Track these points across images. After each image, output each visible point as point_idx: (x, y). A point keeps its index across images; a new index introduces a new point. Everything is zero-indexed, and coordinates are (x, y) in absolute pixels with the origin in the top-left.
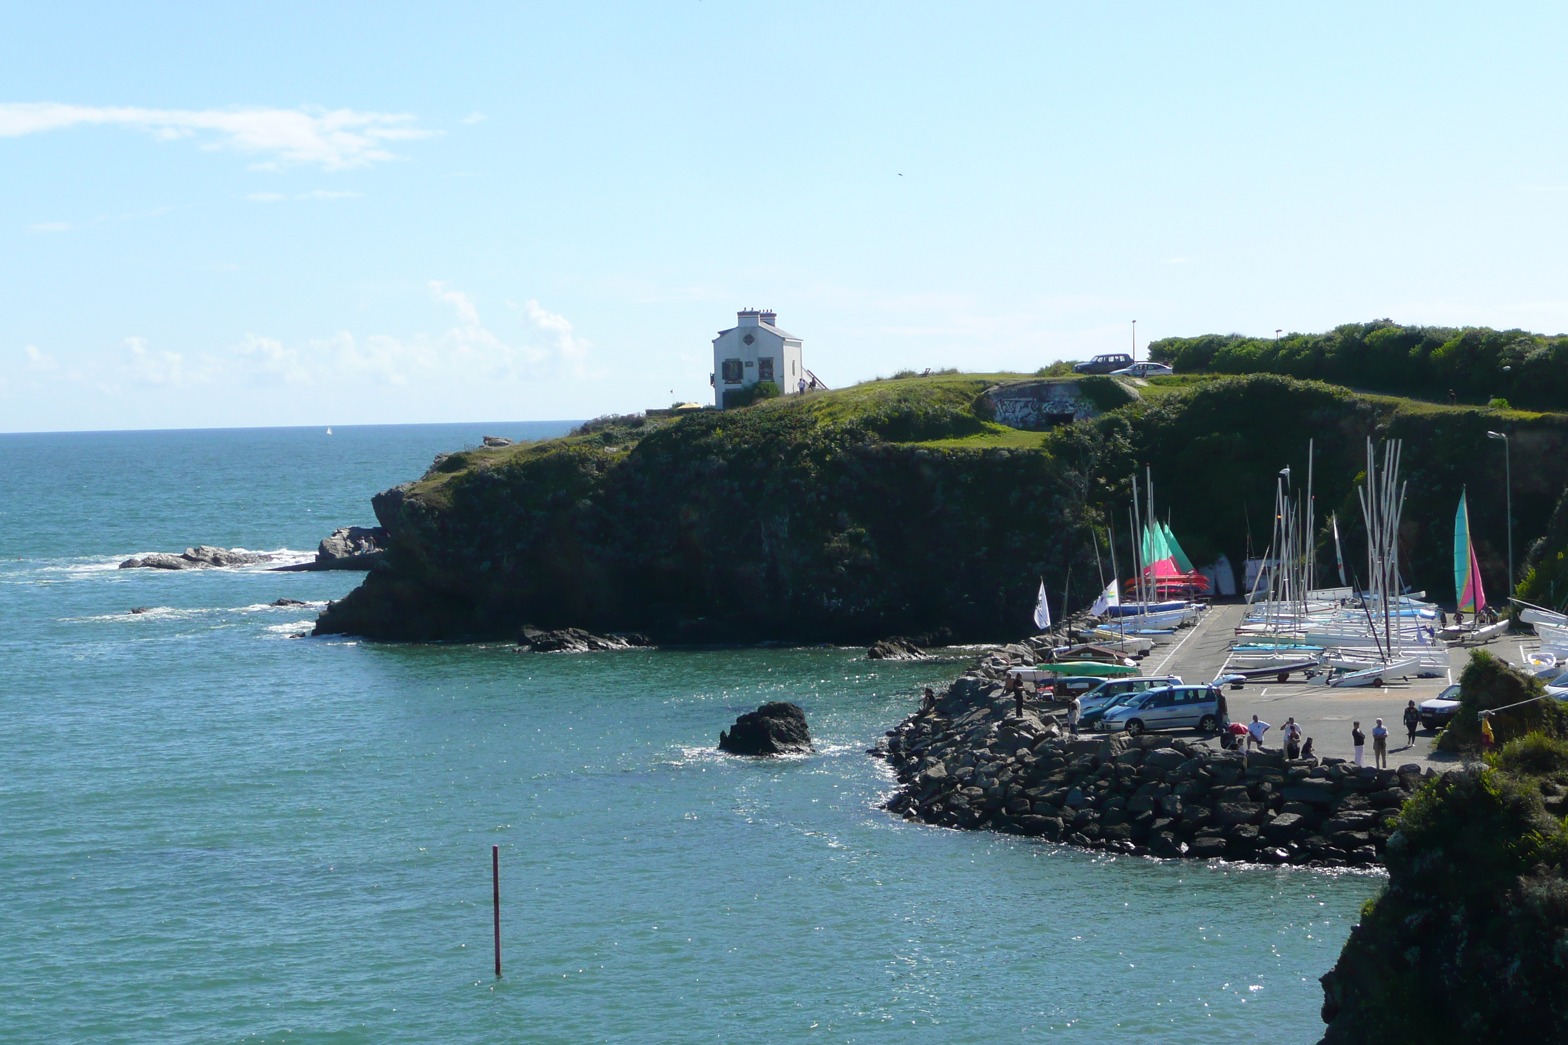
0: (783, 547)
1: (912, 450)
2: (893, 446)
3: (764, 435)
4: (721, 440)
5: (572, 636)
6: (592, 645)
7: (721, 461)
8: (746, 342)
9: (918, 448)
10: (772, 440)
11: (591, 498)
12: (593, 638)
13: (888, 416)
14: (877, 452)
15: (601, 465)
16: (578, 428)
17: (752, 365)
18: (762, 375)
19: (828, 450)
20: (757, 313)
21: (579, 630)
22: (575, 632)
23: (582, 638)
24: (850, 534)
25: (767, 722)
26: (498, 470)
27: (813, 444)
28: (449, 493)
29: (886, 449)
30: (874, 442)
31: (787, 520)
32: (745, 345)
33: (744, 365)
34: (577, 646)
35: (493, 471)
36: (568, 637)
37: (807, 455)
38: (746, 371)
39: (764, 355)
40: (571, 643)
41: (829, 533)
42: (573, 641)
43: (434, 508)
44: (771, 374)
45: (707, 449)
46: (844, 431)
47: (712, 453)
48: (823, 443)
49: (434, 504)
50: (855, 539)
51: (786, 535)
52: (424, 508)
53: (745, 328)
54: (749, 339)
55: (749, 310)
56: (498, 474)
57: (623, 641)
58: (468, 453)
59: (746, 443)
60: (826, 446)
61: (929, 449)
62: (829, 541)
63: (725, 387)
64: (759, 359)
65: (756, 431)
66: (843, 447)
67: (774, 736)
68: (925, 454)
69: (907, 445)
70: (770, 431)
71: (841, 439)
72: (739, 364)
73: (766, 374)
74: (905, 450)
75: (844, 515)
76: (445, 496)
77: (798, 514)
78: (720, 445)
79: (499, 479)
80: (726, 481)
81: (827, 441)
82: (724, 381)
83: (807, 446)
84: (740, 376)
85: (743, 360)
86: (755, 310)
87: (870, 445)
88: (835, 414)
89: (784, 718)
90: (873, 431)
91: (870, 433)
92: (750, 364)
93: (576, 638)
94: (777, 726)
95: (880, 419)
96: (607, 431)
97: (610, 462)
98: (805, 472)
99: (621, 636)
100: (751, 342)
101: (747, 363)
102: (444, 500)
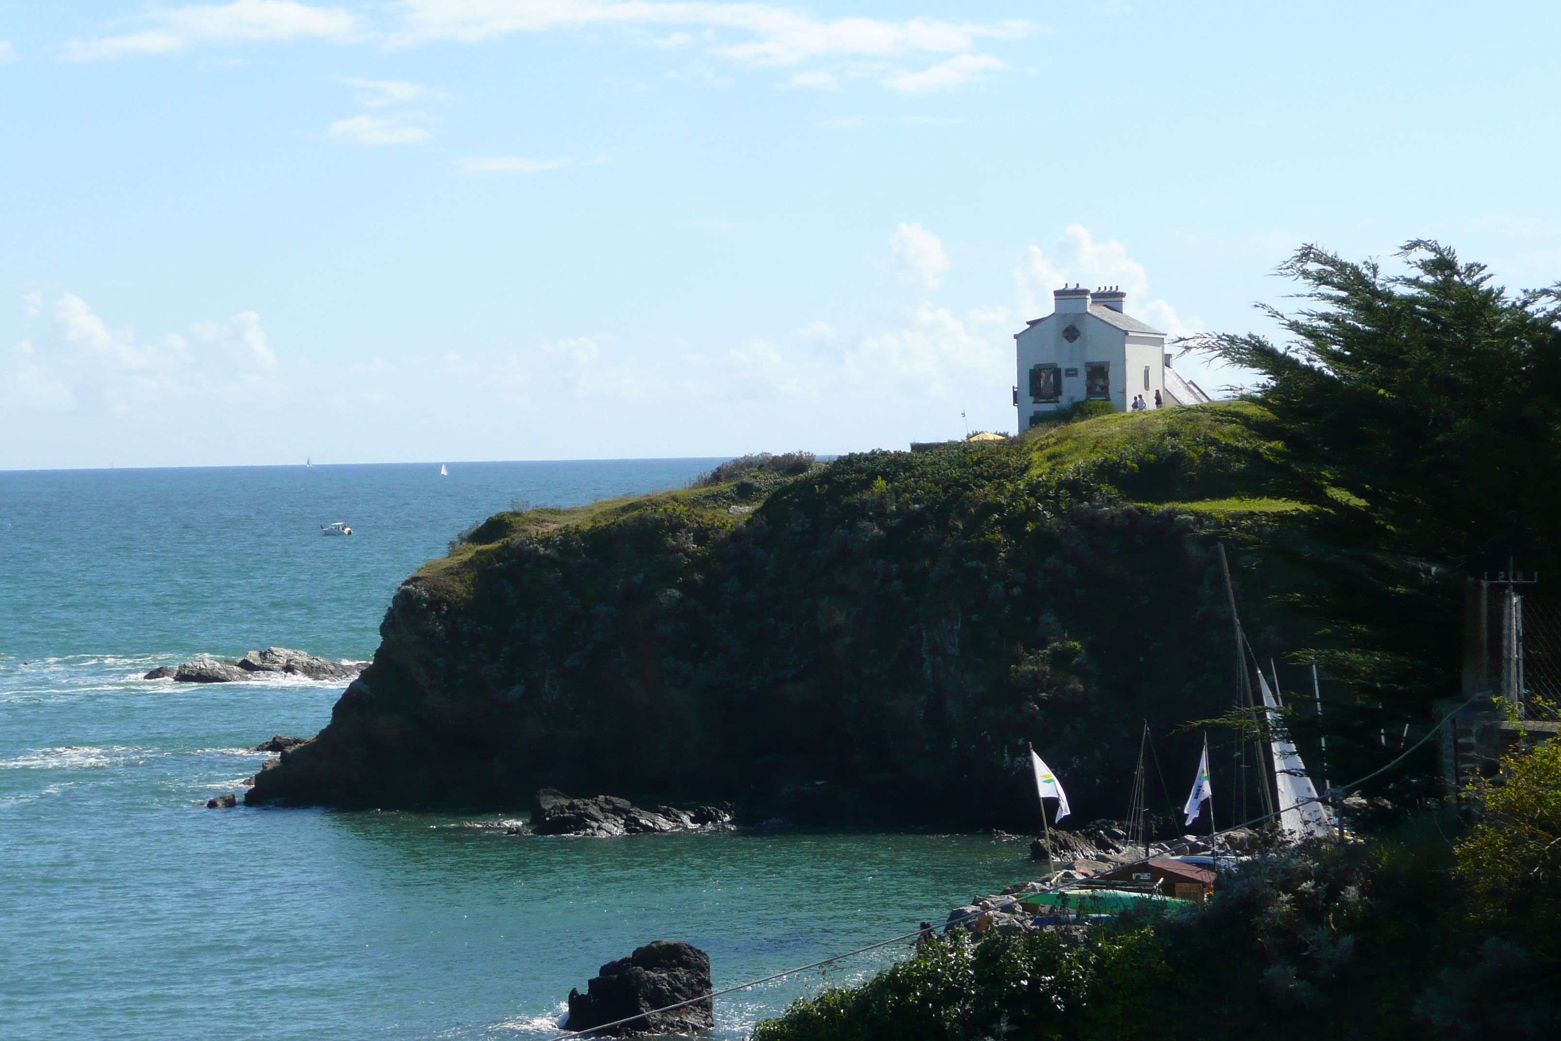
0: (952, 669)
1: (1172, 513)
2: (1141, 509)
3: (945, 490)
4: (882, 496)
5: (602, 809)
6: (631, 825)
7: (876, 530)
8: (1067, 338)
9: (1181, 513)
10: (956, 497)
11: (680, 587)
12: (635, 812)
13: (1140, 462)
14: (1113, 517)
15: (701, 536)
16: (709, 475)
17: (1076, 375)
18: (1090, 390)
19: (1031, 514)
20: (1085, 292)
21: (615, 799)
22: (607, 802)
23: (617, 811)
24: (1054, 651)
25: (638, 976)
26: (546, 541)
27: (1009, 505)
28: (468, 577)
29: (1128, 514)
30: (1110, 501)
31: (958, 627)
32: (1066, 341)
33: (1063, 373)
34: (605, 825)
35: (540, 542)
36: (594, 810)
37: (997, 522)
38: (1066, 382)
39: (1096, 357)
40: (597, 820)
41: (1021, 649)
42: (600, 816)
43: (443, 600)
44: (1105, 389)
45: (860, 511)
46: (1061, 485)
47: (865, 516)
48: (1026, 503)
49: (442, 594)
50: (1061, 659)
51: (956, 651)
52: (425, 600)
53: (1066, 315)
54: (1071, 333)
55: (1072, 287)
56: (546, 547)
57: (686, 819)
58: (516, 514)
59: (917, 501)
60: (1029, 509)
61: (1196, 514)
62: (1018, 661)
63: (1033, 408)
64: (1088, 365)
65: (937, 484)
66: (1056, 511)
67: (647, 998)
68: (1189, 522)
69: (1167, 506)
70: (956, 481)
71: (1056, 497)
72: (1056, 372)
73: (1098, 389)
74: (1160, 516)
75: (1048, 618)
76: (461, 581)
77: (975, 618)
78: (880, 505)
79: (546, 556)
80: (880, 562)
81: (1032, 500)
82: (1032, 399)
83: (999, 507)
84: (1057, 390)
85: (1063, 365)
86: (1081, 287)
87: (1101, 507)
88: (1060, 455)
89: (669, 968)
90: (1110, 484)
91: (1105, 488)
92: (1072, 373)
93: (609, 811)
94: (654, 983)
95: (1125, 465)
96: (745, 480)
97: (717, 530)
98: (989, 550)
99: (684, 809)
100: (1075, 338)
101: (1067, 370)
102: (459, 588)
